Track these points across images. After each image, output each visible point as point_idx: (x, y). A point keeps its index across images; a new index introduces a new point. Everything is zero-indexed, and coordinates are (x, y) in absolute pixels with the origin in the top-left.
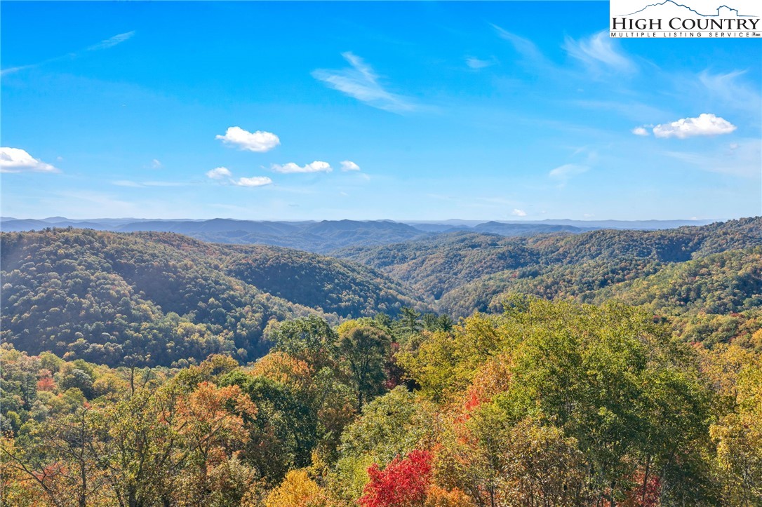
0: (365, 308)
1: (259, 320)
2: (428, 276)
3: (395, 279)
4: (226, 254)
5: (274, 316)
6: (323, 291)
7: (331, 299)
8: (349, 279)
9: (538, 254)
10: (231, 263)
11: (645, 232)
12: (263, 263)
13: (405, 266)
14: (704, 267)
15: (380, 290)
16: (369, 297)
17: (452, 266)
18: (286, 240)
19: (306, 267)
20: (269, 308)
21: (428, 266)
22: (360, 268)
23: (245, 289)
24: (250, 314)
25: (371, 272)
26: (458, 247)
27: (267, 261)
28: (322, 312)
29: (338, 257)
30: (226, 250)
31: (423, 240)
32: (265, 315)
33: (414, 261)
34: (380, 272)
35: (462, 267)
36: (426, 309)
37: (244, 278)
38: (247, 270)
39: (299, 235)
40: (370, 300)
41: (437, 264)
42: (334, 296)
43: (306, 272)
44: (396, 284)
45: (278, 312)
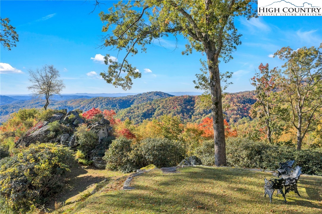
9: (72, 108)
11: (114, 98)
14: (132, 110)
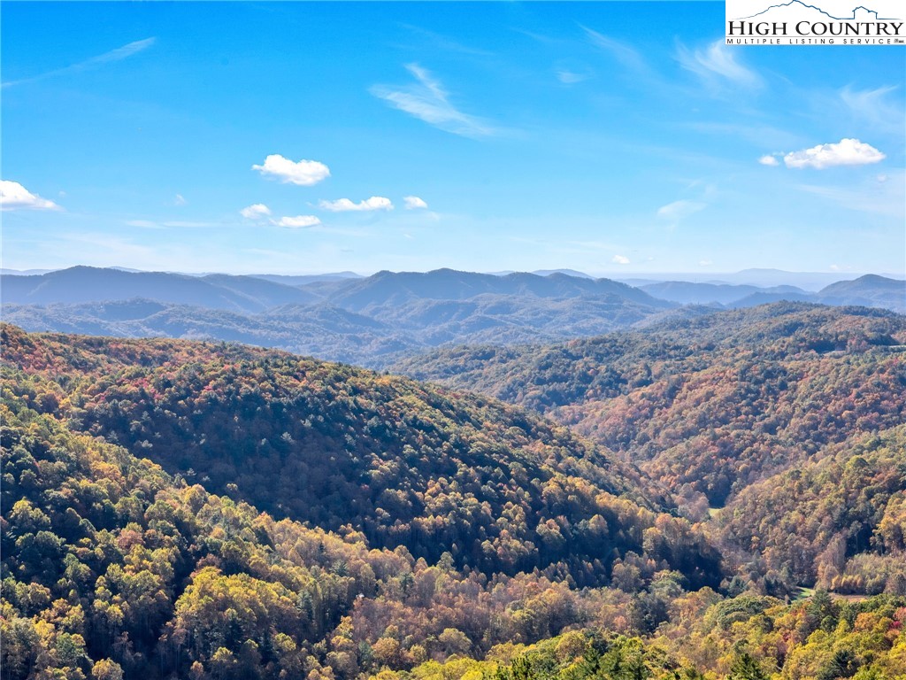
0: (494, 533)
1: (165, 572)
2: (687, 434)
3: (588, 444)
4: (84, 366)
5: (210, 556)
6: (367, 480)
7: (392, 506)
8: (446, 445)
10: (93, 393)
12: (189, 392)
13: (618, 405)
15: (544, 477)
16: (510, 498)
17: (761, 405)
18: (272, 328)
19: (317, 405)
20: (197, 531)
21: (687, 408)
22: (483, 410)
23: (125, 472)
24: (137, 549)
25: (515, 423)
26: (775, 347)
27: (200, 388)
28: (361, 544)
29: (420, 376)
30: (85, 354)
31: (672, 327)
32: (185, 554)
33: (646, 390)
34: (541, 424)
35: (789, 409)
36: (684, 536)
37: (130, 440)
38: (138, 413)
39: (308, 314)
40: (510, 509)
41: (713, 400)
42: (401, 495)
43: (314, 422)
44: (593, 461)
45: (225, 545)
